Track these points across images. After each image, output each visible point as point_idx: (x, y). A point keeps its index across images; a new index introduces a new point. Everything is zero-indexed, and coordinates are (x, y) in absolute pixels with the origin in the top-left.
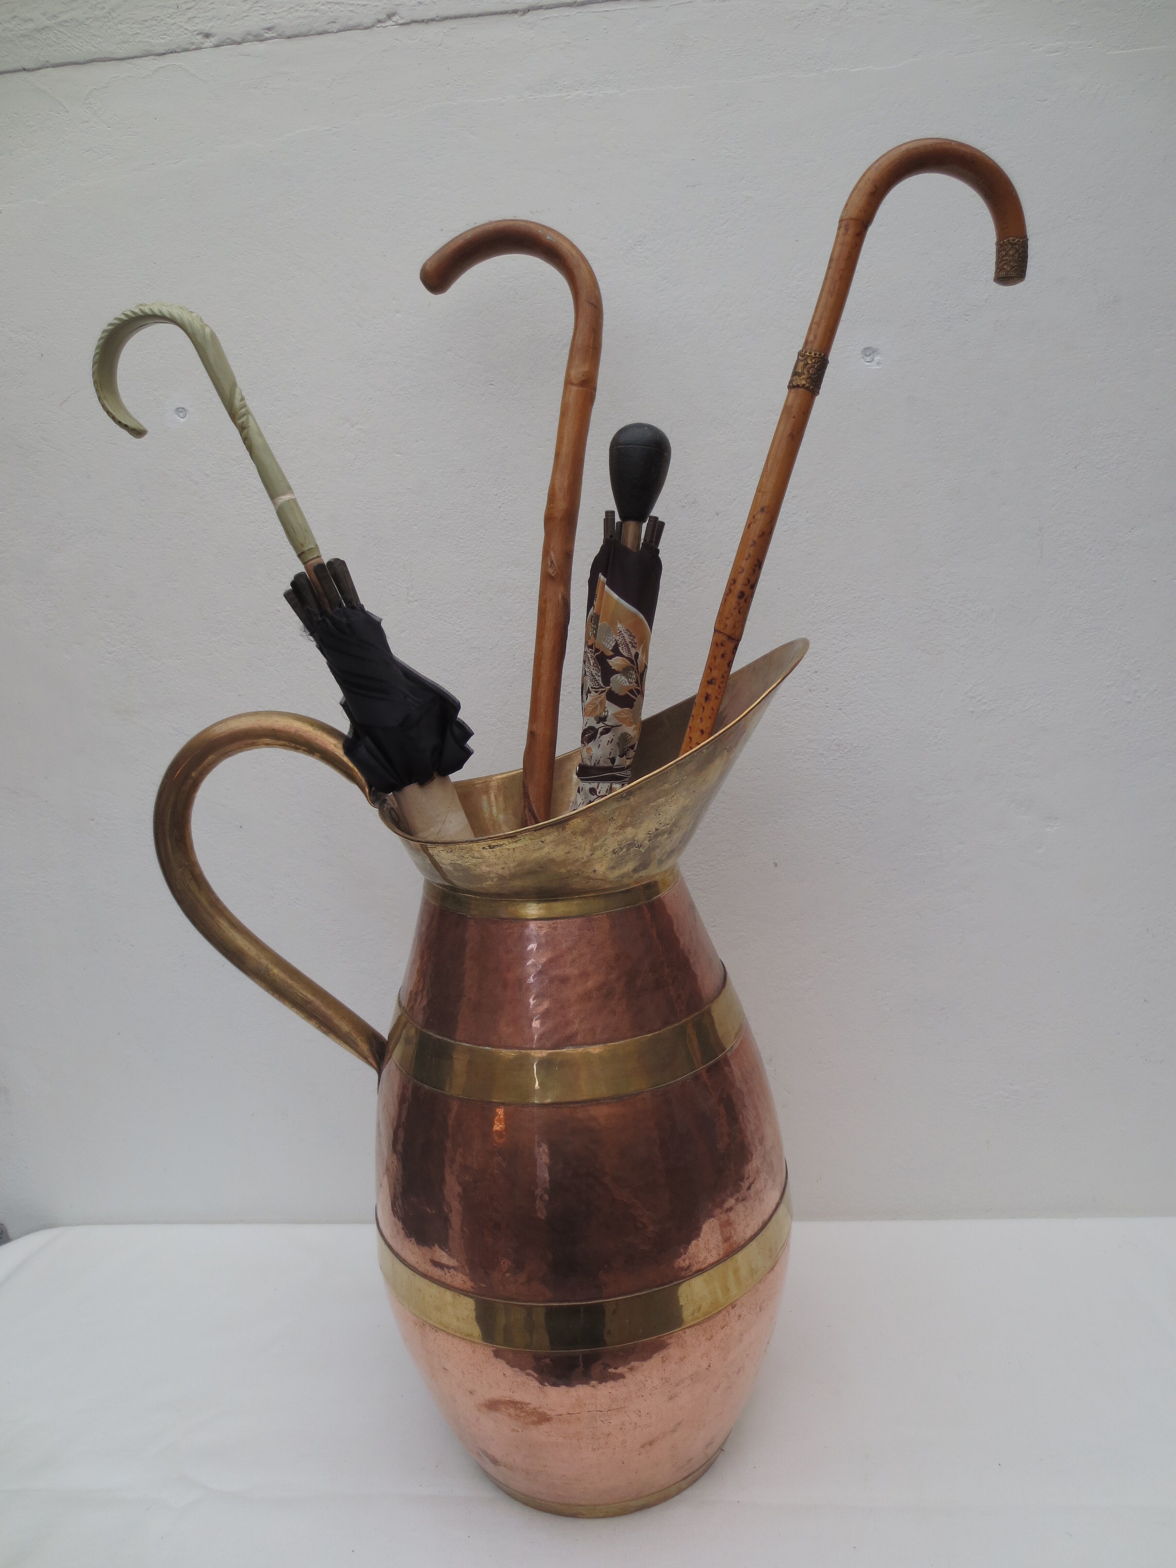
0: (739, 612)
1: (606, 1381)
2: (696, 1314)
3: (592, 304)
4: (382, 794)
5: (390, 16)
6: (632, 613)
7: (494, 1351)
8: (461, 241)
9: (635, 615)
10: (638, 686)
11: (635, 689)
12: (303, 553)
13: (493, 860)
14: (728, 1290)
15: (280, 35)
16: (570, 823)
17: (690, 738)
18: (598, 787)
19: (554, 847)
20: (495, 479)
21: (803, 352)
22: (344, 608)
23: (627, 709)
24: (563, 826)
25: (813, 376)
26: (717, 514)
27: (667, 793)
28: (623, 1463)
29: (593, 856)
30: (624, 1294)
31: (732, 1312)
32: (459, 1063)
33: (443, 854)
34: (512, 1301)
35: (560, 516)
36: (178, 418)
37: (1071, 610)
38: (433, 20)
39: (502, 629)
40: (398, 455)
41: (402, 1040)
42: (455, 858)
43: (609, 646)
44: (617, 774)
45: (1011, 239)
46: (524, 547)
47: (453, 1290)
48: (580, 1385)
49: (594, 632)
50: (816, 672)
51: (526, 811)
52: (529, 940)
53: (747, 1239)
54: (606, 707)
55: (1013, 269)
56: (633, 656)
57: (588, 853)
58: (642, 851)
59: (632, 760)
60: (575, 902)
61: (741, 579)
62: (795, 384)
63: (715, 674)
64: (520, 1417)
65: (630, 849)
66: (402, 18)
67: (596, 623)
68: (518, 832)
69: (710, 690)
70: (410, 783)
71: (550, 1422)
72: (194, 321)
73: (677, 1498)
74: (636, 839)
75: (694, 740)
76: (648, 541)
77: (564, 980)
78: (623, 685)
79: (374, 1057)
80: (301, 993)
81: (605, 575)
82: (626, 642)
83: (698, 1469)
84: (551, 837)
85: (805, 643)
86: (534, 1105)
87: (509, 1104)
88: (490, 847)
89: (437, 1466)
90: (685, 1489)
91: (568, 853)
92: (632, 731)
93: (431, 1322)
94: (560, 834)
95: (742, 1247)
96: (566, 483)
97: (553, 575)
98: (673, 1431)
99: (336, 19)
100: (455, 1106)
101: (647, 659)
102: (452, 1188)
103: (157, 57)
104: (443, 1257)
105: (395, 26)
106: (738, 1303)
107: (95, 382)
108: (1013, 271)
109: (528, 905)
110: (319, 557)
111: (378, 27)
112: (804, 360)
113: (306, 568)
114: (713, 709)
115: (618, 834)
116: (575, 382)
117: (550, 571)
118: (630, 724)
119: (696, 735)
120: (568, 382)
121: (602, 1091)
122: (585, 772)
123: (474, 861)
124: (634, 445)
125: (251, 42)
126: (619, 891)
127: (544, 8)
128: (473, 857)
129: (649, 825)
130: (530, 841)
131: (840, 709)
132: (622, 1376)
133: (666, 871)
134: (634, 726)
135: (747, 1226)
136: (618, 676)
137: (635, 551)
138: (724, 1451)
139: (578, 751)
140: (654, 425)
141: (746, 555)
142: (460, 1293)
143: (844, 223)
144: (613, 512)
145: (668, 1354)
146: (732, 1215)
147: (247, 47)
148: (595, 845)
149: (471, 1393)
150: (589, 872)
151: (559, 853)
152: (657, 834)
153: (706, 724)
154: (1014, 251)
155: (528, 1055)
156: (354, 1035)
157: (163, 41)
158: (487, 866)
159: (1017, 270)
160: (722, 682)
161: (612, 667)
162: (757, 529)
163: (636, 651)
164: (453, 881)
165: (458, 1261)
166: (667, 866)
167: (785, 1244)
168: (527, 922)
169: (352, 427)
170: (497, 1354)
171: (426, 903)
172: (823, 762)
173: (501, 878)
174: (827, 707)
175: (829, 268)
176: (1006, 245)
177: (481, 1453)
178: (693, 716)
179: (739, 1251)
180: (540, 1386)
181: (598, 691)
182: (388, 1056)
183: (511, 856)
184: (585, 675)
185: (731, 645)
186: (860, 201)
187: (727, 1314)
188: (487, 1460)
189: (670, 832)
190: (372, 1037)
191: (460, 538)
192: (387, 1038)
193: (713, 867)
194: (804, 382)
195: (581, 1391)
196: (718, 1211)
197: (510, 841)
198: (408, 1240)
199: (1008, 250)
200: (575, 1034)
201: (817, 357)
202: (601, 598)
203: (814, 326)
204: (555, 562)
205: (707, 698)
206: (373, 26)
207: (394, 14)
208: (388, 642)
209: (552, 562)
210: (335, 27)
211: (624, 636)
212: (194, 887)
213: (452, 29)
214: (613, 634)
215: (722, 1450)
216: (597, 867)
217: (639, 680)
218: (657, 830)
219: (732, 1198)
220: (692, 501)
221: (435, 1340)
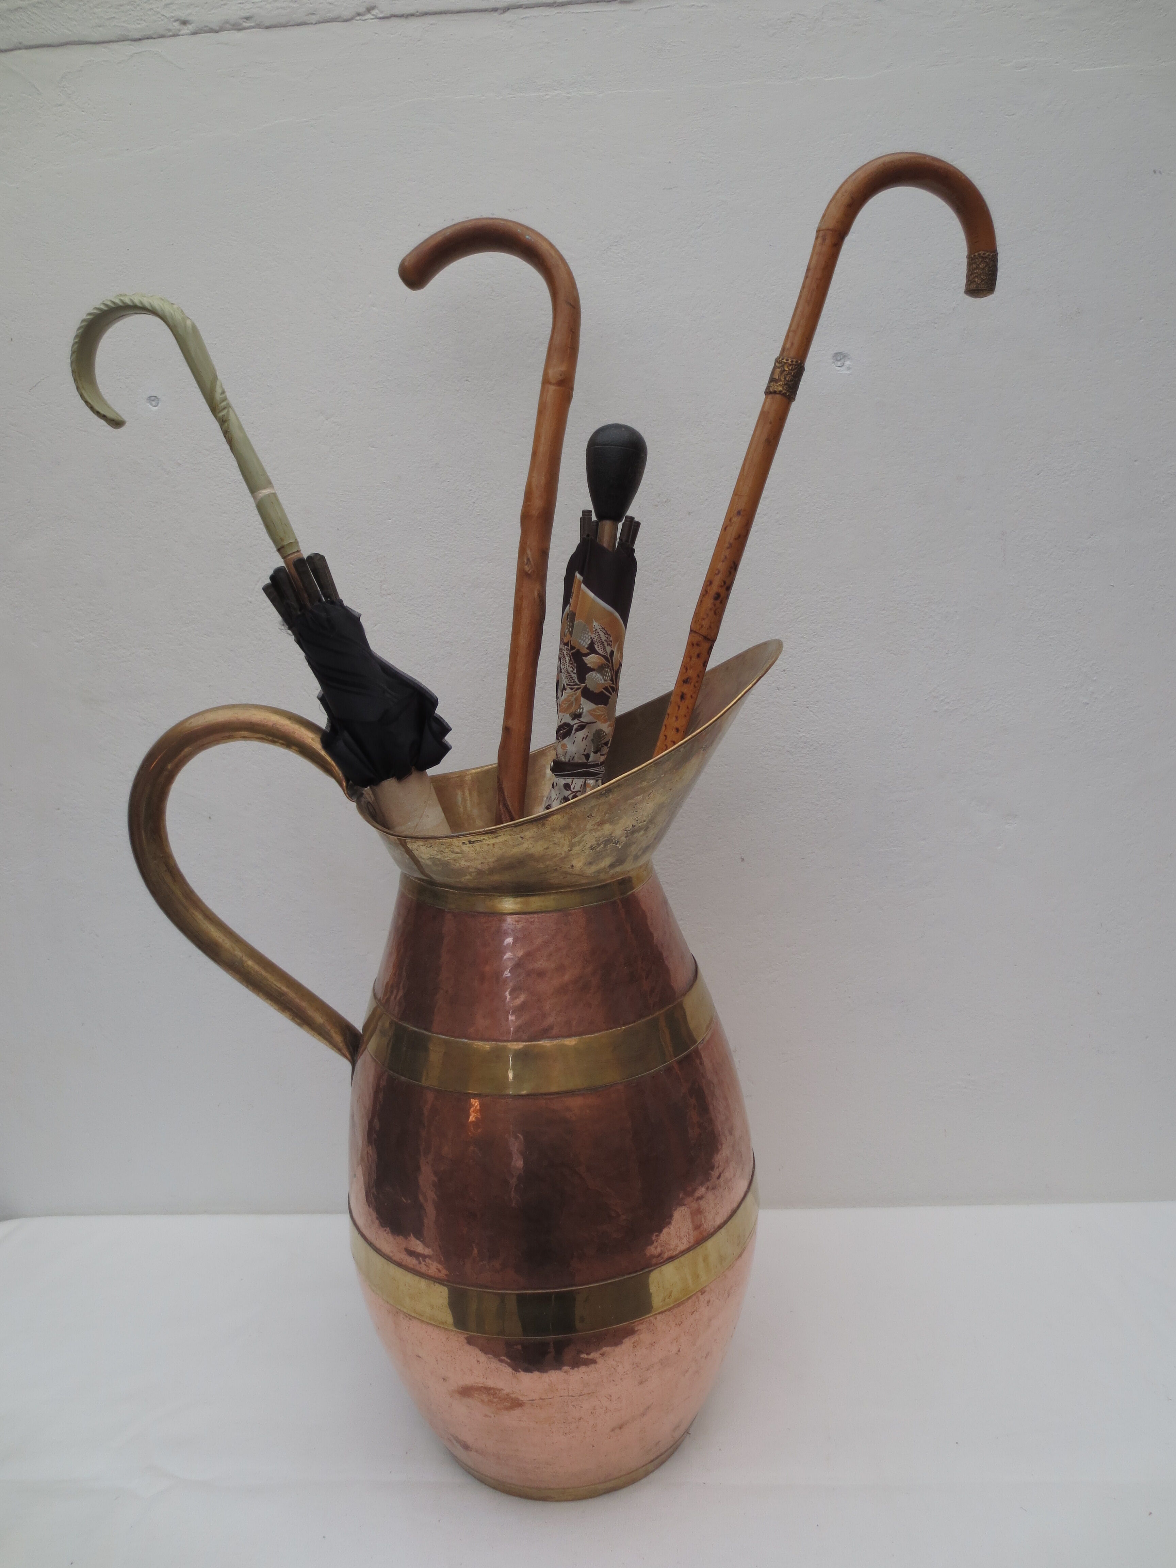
0: (715, 613)
1: (578, 1367)
2: (667, 1300)
3: (571, 305)
4: (359, 787)
5: (369, 10)
6: (608, 611)
7: (466, 1338)
8: (440, 238)
9: (611, 614)
10: (613, 684)
11: (610, 686)
12: (283, 547)
13: (473, 855)
14: (698, 1277)
15: (258, 25)
16: (550, 819)
17: (665, 736)
18: (572, 783)
19: (533, 843)
20: (470, 474)
21: (780, 359)
22: (324, 603)
23: (602, 705)
24: (543, 822)
25: (789, 383)
26: (689, 513)
27: (644, 790)
28: (593, 1446)
29: (571, 852)
30: (597, 1281)
31: (701, 1298)
32: (435, 1055)
33: (423, 849)
34: (486, 1289)
35: (536, 515)
36: (150, 406)
37: (1032, 613)
38: (412, 15)
39: (475, 624)
40: (373, 449)
41: (377, 1032)
42: (435, 852)
43: (585, 643)
44: (591, 770)
45: (982, 252)
46: (498, 542)
47: (427, 1279)
48: (553, 1371)
49: (570, 629)
50: (784, 670)
51: (501, 806)
52: (506, 935)
53: (716, 1227)
54: (581, 704)
55: (983, 283)
56: (609, 654)
57: (566, 849)
58: (618, 847)
59: (606, 756)
60: (552, 897)
61: (717, 580)
62: (772, 390)
63: (691, 673)
64: (492, 1402)
65: (607, 845)
66: (382, 12)
67: (572, 621)
68: (498, 828)
69: (685, 689)
70: (388, 777)
71: (523, 1407)
72: (176, 313)
73: (644, 1481)
74: (613, 835)
75: (669, 739)
76: (624, 541)
77: (541, 974)
78: (598, 682)
79: (348, 1048)
80: (275, 985)
81: (581, 574)
82: (601, 640)
83: (665, 1452)
84: (530, 832)
85: (778, 646)
86: (509, 1096)
87: (486, 1096)
88: (470, 842)
89: (407, 1453)
90: (652, 1471)
91: (547, 848)
92: (606, 728)
93: (405, 1310)
94: (540, 830)
95: (712, 1234)
96: (543, 481)
97: (529, 572)
98: (643, 1414)
99: (315, 11)
100: (430, 1096)
101: (621, 657)
102: (426, 1177)
103: (133, 42)
104: (419, 1247)
105: (375, 20)
106: (707, 1289)
107: (73, 372)
108: (983, 284)
109: (506, 899)
110: (298, 551)
111: (357, 20)
112: (781, 367)
113: (285, 562)
114: (688, 708)
115: (596, 830)
116: (553, 381)
117: (527, 568)
118: (605, 721)
119: (671, 734)
120: (546, 381)
121: (576, 1082)
122: (559, 768)
123: (454, 856)
124: (612, 445)
125: (229, 30)
126: (595, 886)
127: (524, 6)
128: (453, 852)
129: (627, 822)
130: (509, 837)
131: (807, 707)
132: (594, 1362)
133: (641, 867)
134: (608, 723)
135: (717, 1214)
136: (593, 674)
137: (610, 550)
138: (690, 1434)
139: (553, 747)
140: (629, 424)
141: (723, 557)
142: (435, 1282)
143: (821, 233)
144: (590, 511)
145: (639, 1339)
146: (702, 1203)
147: (224, 36)
148: (573, 841)
149: (444, 1379)
150: (566, 867)
151: (537, 848)
152: (634, 830)
153: (681, 723)
154: (985, 265)
155: (504, 1048)
156: (329, 1027)
157: (139, 26)
158: (466, 861)
159: (987, 283)
160: (697, 682)
161: (587, 664)
162: (733, 531)
163: (611, 649)
164: (431, 875)
165: (433, 1250)
166: (641, 862)
167: (753, 1232)
168: (504, 916)
169: (327, 420)
170: (470, 1341)
171: (402, 896)
172: (790, 759)
173: (480, 872)
174: (794, 705)
175: (806, 277)
176: (977, 258)
177: (452, 1438)
178: (668, 715)
179: (708, 1239)
180: (513, 1372)
181: (574, 688)
182: (362, 1048)
183: (490, 851)
184: (561, 672)
185: (706, 645)
186: (837, 213)
187: (697, 1300)
188: (458, 1446)
189: (647, 829)
190: (346, 1029)
191: (434, 533)
192: (361, 1030)
193: (681, 862)
194: (781, 389)
195: (554, 1377)
196: (689, 1199)
197: (490, 837)
198: (383, 1229)
199: (978, 263)
200: (551, 1027)
201: (794, 364)
202: (577, 596)
203: (791, 334)
204: (531, 559)
205: (683, 697)
206: (352, 19)
207: (373, 8)
208: (367, 637)
209: (528, 559)
210: (314, 18)
211: (599, 633)
212: (168, 879)
213: (431, 24)
214: (589, 632)
215: (688, 1433)
216: (574, 863)
217: (614, 678)
218: (633, 826)
219: (702, 1187)
220: (665, 500)
221: (409, 1328)
